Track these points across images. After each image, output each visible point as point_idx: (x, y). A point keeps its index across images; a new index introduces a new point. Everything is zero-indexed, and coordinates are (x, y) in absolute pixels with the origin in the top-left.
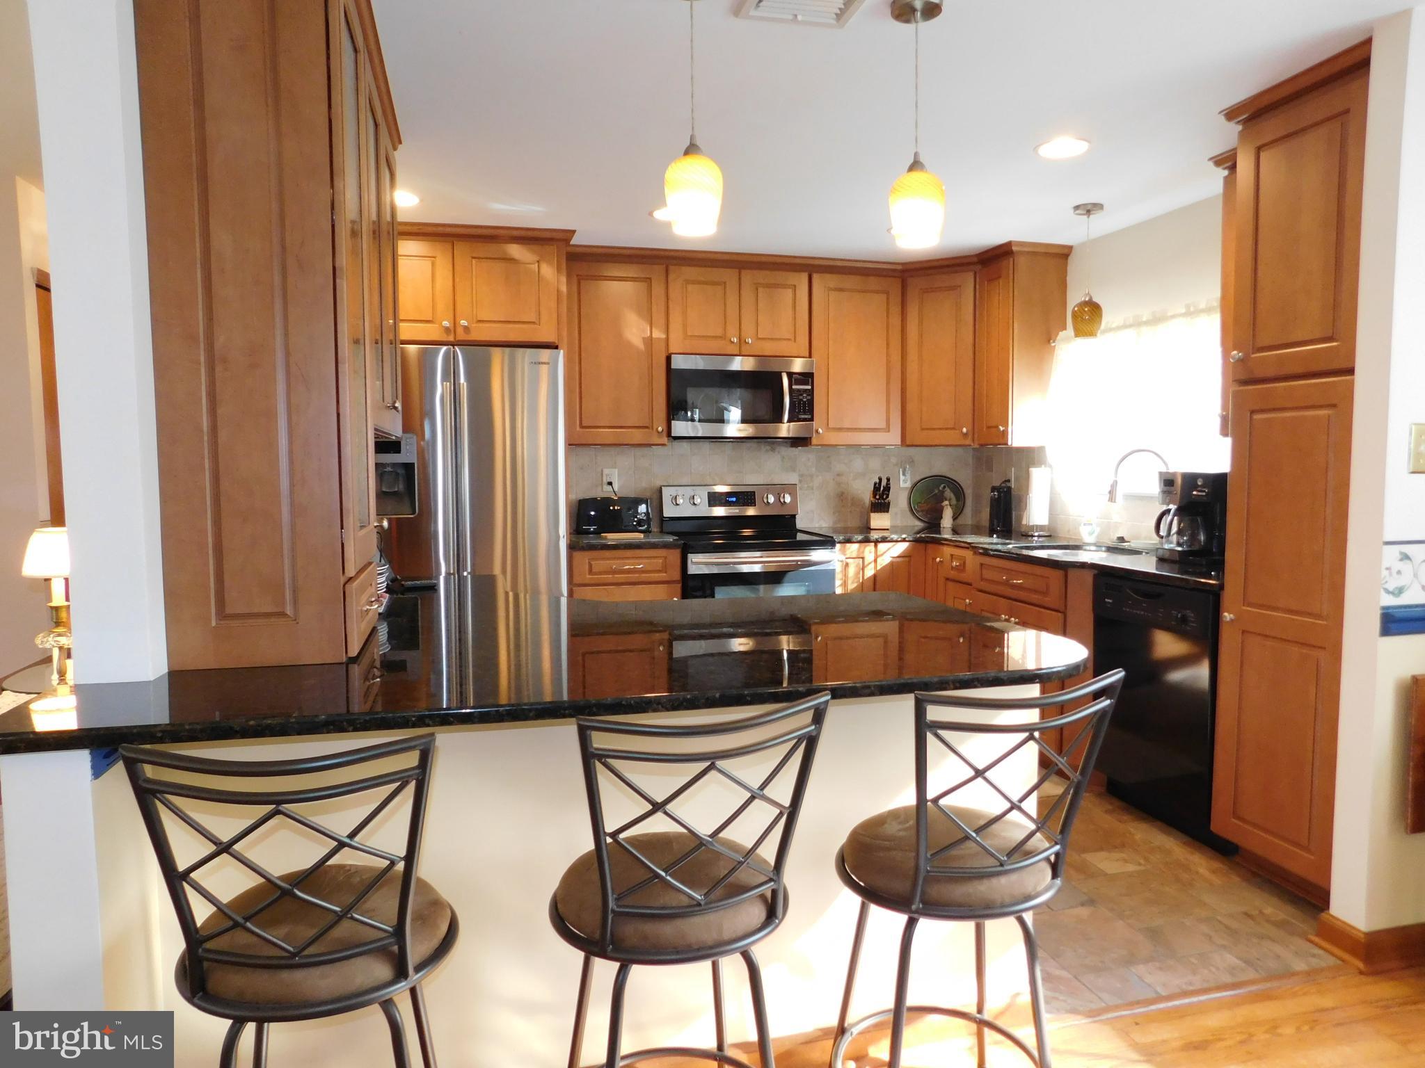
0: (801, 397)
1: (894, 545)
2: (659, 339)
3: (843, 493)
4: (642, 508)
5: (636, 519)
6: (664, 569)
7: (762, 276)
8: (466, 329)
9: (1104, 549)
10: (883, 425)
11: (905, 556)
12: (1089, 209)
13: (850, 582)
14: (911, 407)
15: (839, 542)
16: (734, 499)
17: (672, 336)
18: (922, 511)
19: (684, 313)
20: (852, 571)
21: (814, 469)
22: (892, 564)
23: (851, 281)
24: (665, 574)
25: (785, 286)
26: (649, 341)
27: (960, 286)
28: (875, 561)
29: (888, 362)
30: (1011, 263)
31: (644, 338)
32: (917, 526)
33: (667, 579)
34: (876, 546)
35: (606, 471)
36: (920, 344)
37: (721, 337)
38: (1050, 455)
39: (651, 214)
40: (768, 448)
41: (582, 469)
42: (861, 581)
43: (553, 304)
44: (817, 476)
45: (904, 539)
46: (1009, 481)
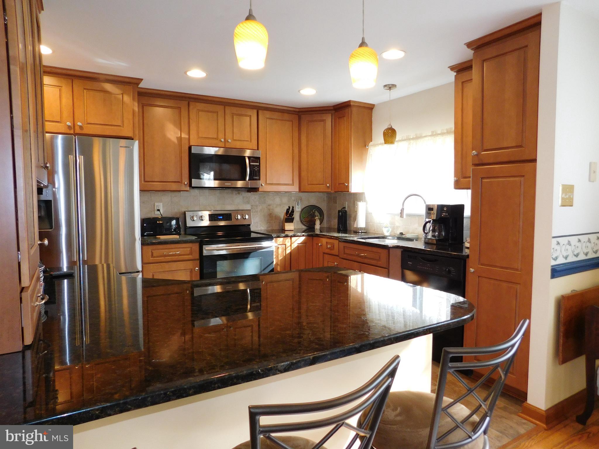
0: (254, 169)
1: (299, 238)
2: (185, 138)
3: (271, 214)
4: (174, 222)
5: (173, 228)
6: (191, 254)
7: (235, 110)
8: (81, 127)
9: (396, 238)
10: (291, 183)
11: (304, 243)
12: (390, 87)
13: (279, 256)
14: (303, 174)
15: (275, 238)
16: (221, 217)
17: (191, 137)
18: (306, 221)
19: (198, 127)
20: (280, 251)
21: (258, 202)
22: (298, 246)
23: (276, 115)
24: (191, 256)
25: (246, 116)
26: (180, 139)
27: (325, 120)
28: (291, 245)
29: (293, 153)
30: (350, 111)
31: (177, 138)
32: (304, 228)
33: (192, 258)
34: (291, 239)
35: (156, 204)
36: (307, 146)
37: (215, 138)
38: (367, 196)
39: (185, 73)
40: (237, 192)
41: (144, 203)
42: (284, 255)
43: (131, 117)
44: (259, 206)
45: (304, 235)
46: (345, 208)
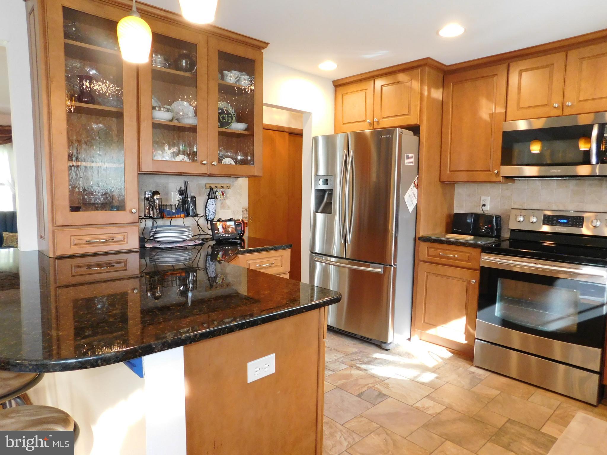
2: (500, 113)
5: (484, 228)
6: (470, 260)
8: (378, 122)
16: (565, 221)
17: (509, 110)
19: (519, 94)
24: (470, 263)
26: (493, 116)
31: (490, 114)
33: (471, 267)
35: (483, 198)
37: (547, 105)
41: (469, 196)
43: (417, 102)
